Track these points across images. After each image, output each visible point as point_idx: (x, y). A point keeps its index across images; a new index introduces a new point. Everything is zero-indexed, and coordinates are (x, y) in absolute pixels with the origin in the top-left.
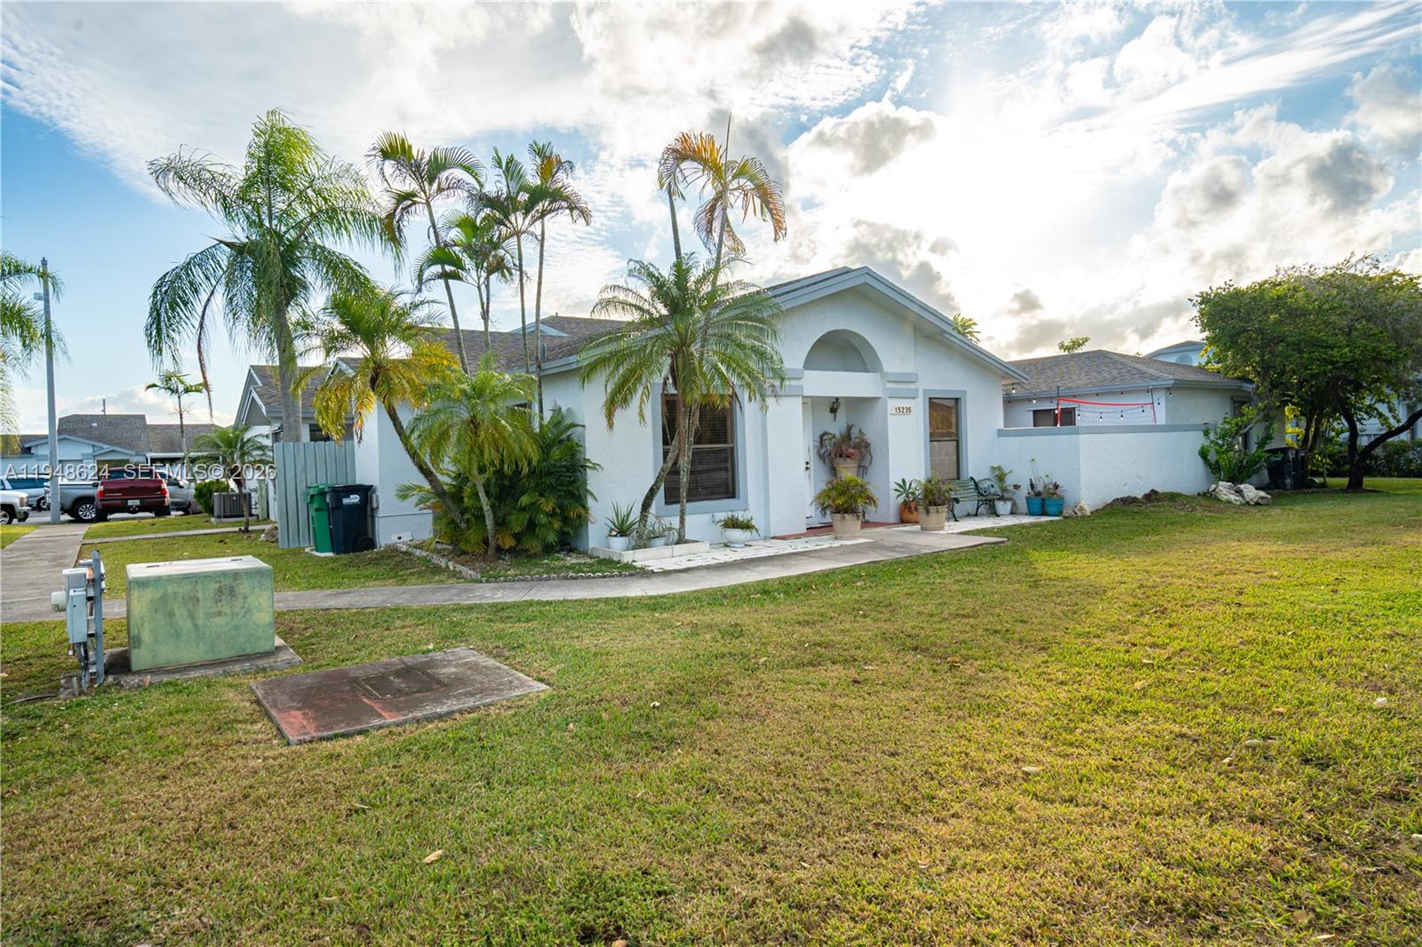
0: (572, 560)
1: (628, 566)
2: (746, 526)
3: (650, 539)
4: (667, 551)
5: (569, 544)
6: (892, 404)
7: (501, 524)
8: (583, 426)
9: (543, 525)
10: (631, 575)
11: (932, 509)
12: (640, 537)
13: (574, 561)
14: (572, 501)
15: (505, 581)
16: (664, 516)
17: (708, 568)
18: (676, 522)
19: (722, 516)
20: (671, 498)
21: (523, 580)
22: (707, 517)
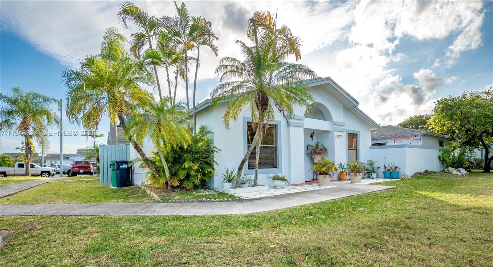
0: (206, 192)
1: (231, 196)
2: (283, 179)
3: (242, 184)
4: (249, 189)
5: (206, 186)
6: (336, 134)
7: (174, 175)
8: (213, 133)
9: (193, 176)
10: (233, 201)
11: (358, 174)
12: (237, 183)
13: (207, 193)
14: (207, 166)
15: (172, 202)
16: (248, 174)
17: (270, 198)
18: (253, 177)
19: (272, 175)
20: (251, 167)
21: (180, 202)
22: (265, 175)
